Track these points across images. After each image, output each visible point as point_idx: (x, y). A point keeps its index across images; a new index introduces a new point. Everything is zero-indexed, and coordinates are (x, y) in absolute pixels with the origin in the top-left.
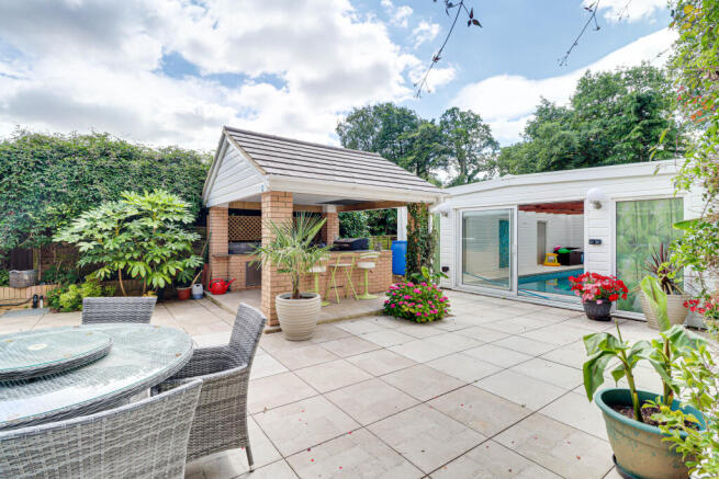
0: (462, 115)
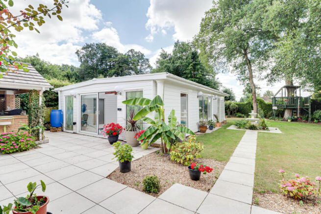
0: (136, 53)
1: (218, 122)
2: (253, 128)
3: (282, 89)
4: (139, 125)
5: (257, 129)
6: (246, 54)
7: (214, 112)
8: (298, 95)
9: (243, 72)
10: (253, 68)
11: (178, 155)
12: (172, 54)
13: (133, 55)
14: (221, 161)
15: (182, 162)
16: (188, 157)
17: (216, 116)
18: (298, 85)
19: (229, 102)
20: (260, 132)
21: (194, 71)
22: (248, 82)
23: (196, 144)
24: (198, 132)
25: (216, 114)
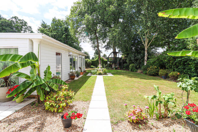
0: (19, 20)
1: (81, 72)
2: (100, 74)
3: (111, 54)
4: (14, 79)
5: (102, 75)
6: (96, 33)
7: (79, 66)
8: (118, 56)
9: (94, 43)
10: (99, 41)
11: (52, 105)
12: (50, 26)
13: (17, 22)
14: (86, 101)
15: (56, 110)
16: (62, 105)
17: (80, 68)
18: (118, 52)
19: (87, 59)
20: (104, 76)
21: (66, 39)
22: (96, 49)
23: (68, 92)
24: (69, 79)
25: (80, 67)
